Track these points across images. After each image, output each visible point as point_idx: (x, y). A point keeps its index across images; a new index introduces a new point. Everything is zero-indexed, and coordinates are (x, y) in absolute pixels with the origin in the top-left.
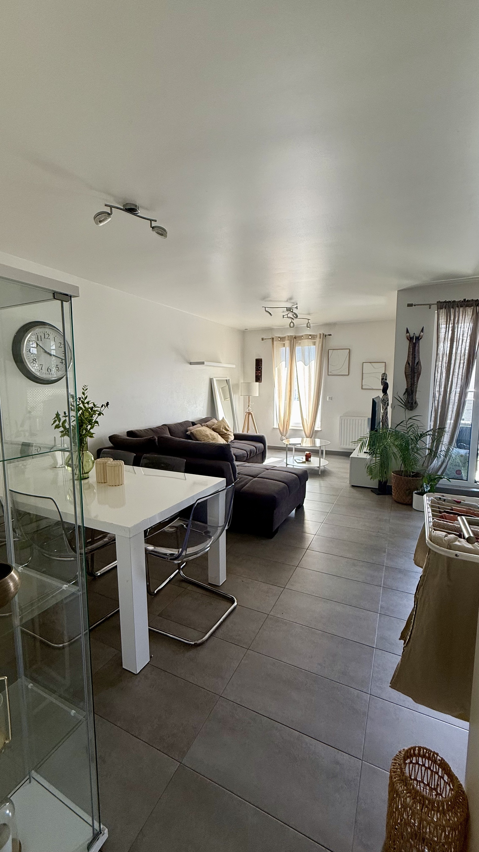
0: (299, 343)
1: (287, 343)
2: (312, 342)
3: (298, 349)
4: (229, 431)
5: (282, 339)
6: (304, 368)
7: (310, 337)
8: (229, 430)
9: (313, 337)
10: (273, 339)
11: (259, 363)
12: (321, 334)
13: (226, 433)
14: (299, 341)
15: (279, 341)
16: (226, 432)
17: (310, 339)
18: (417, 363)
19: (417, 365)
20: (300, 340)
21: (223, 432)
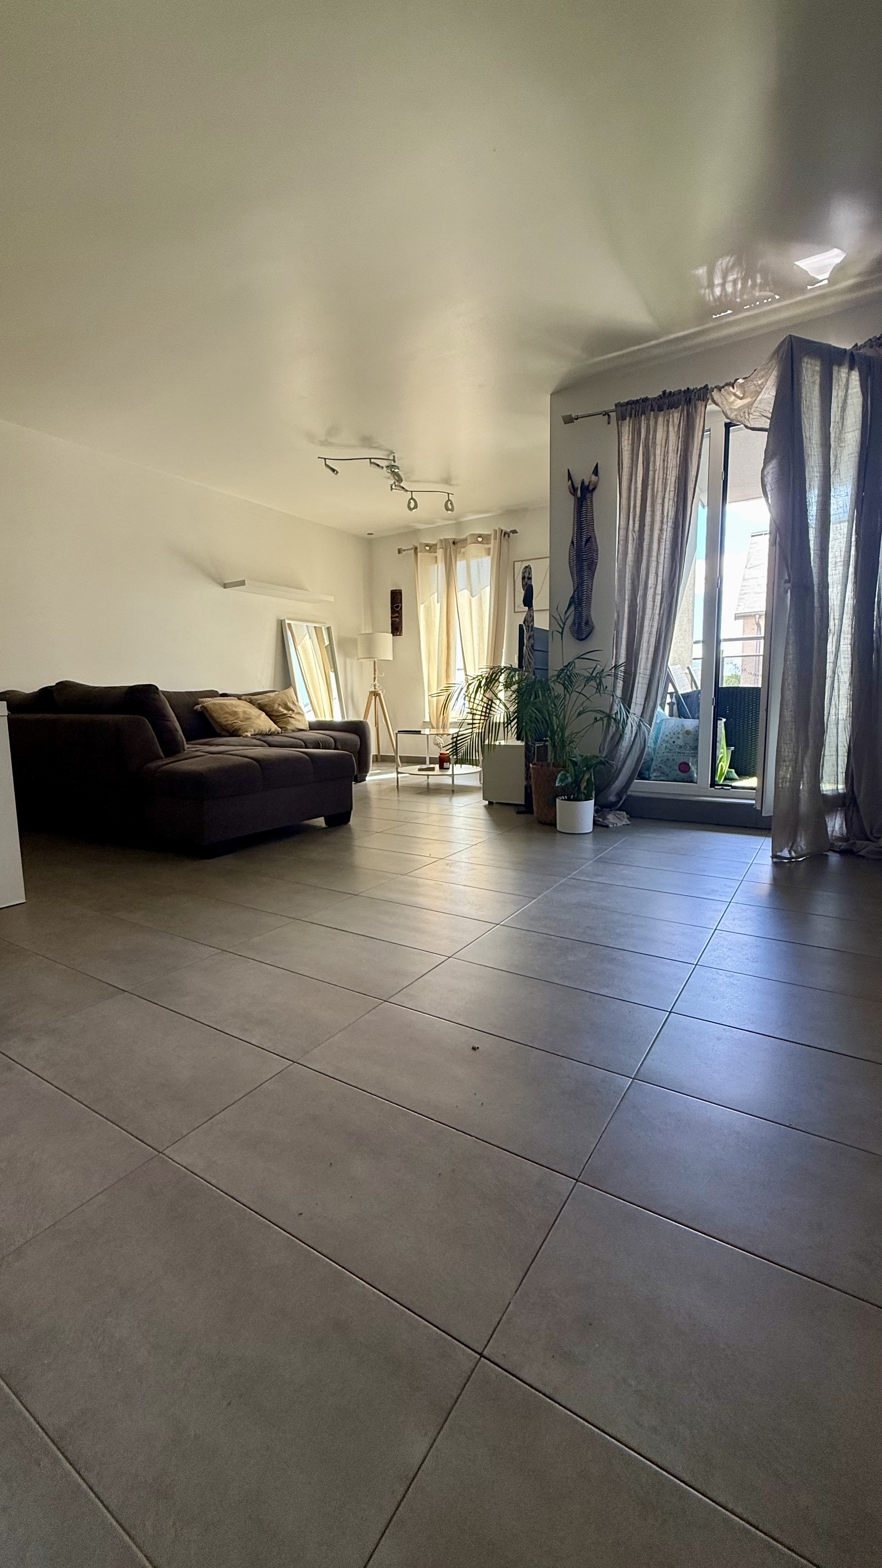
0: (461, 554)
1: (440, 553)
2: (485, 549)
3: (460, 565)
4: (293, 711)
5: (432, 548)
6: (470, 599)
7: (480, 539)
8: (294, 709)
9: (485, 539)
10: (416, 548)
11: (396, 597)
12: (496, 531)
13: (285, 714)
14: (463, 550)
15: (427, 551)
16: (285, 712)
17: (480, 543)
18: (588, 540)
19: (586, 545)
20: (464, 547)
21: (278, 711)
